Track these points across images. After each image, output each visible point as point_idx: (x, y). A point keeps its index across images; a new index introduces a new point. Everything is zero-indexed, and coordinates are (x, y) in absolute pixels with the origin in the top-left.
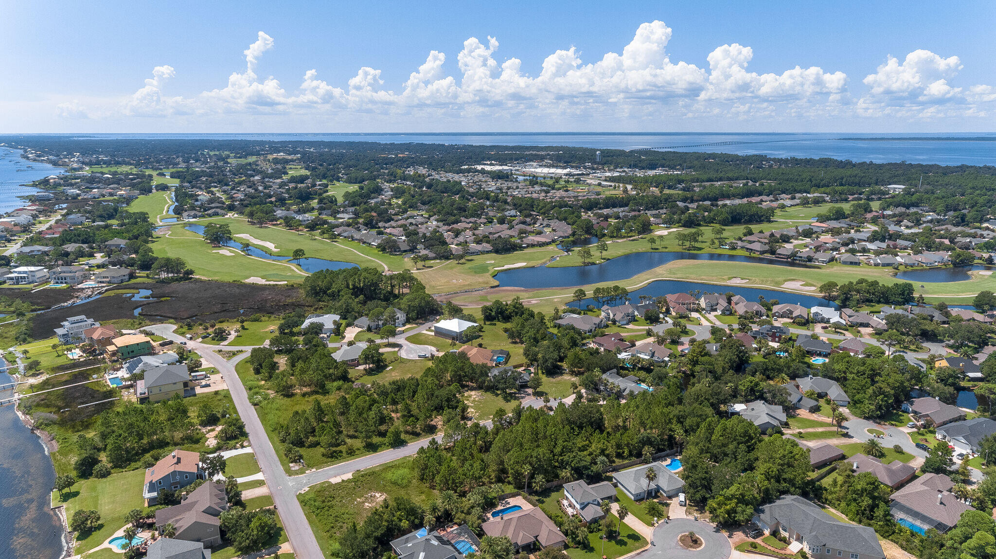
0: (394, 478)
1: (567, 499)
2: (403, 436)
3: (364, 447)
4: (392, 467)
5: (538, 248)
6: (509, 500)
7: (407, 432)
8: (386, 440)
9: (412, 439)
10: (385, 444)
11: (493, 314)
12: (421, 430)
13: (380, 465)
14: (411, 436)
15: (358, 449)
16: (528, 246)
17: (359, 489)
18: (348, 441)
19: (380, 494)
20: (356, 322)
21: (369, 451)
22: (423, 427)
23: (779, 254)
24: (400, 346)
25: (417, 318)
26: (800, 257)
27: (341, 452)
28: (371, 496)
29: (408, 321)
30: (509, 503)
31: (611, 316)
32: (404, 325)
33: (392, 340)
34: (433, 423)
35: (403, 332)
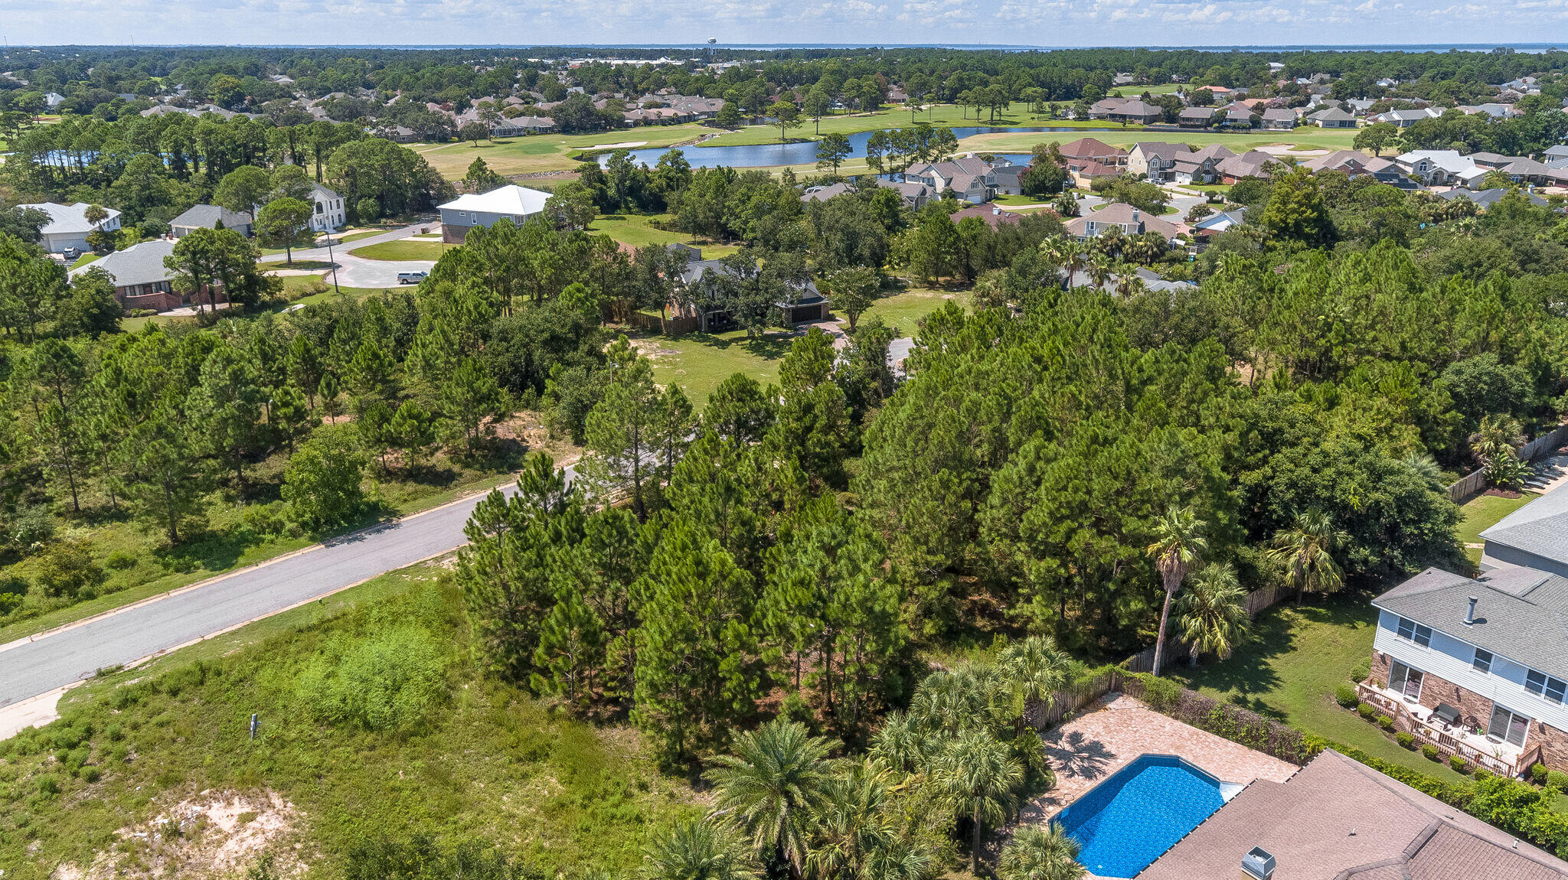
0: (343, 684)
1: (1406, 676)
2: (369, 488)
3: (160, 552)
4: (325, 627)
5: (660, 128)
6: (1090, 726)
7: (386, 474)
8: (284, 511)
9: (414, 496)
10: (277, 528)
11: (611, 192)
12: (454, 455)
13: (251, 629)
14: (411, 486)
15: (123, 564)
16: (636, 124)
17: (90, 793)
18: (71, 533)
19: (240, 807)
20: (175, 224)
21: (187, 569)
22: (462, 443)
23: (1188, 119)
24: (332, 266)
25: (382, 215)
26: (1232, 120)
27: (19, 587)
28: (173, 833)
29: (352, 218)
30: (1096, 749)
31: (940, 185)
32: (338, 230)
33: (300, 255)
34: (503, 431)
35: (340, 241)
